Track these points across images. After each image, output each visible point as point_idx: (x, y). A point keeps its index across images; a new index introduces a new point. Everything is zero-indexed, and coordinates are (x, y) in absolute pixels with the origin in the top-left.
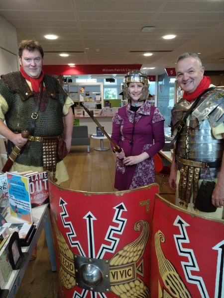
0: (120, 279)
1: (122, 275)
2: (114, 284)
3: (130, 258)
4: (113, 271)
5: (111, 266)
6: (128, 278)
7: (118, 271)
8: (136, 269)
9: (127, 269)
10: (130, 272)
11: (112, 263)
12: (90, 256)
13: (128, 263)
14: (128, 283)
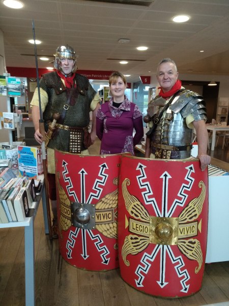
0: (102, 220)
1: (104, 217)
2: (98, 223)
3: (110, 205)
4: (98, 214)
6: (108, 220)
7: (101, 213)
8: (114, 214)
9: (108, 213)
10: (110, 216)
11: (97, 208)
12: (82, 202)
13: (108, 208)
14: (108, 224)
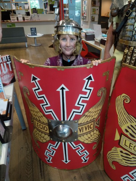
1: (86, 129)
2: (80, 136)
3: (92, 117)
5: (79, 124)
7: (84, 126)
8: (95, 123)
9: (90, 124)
12: (62, 119)
13: (91, 120)
14: (90, 133)
